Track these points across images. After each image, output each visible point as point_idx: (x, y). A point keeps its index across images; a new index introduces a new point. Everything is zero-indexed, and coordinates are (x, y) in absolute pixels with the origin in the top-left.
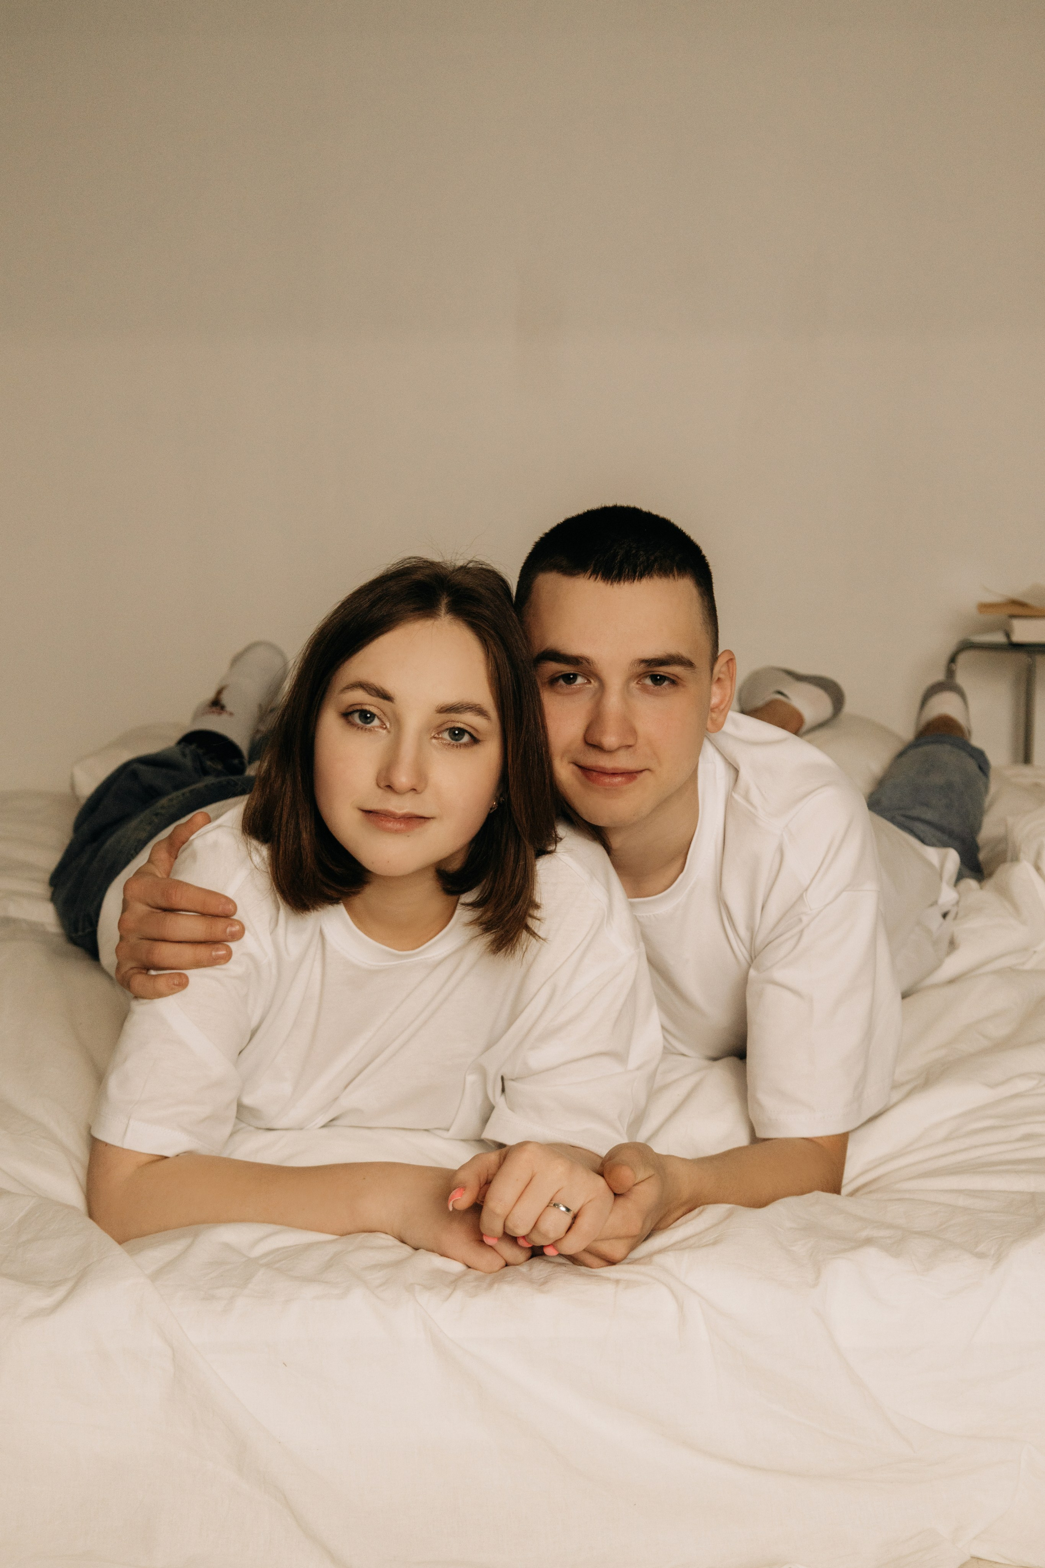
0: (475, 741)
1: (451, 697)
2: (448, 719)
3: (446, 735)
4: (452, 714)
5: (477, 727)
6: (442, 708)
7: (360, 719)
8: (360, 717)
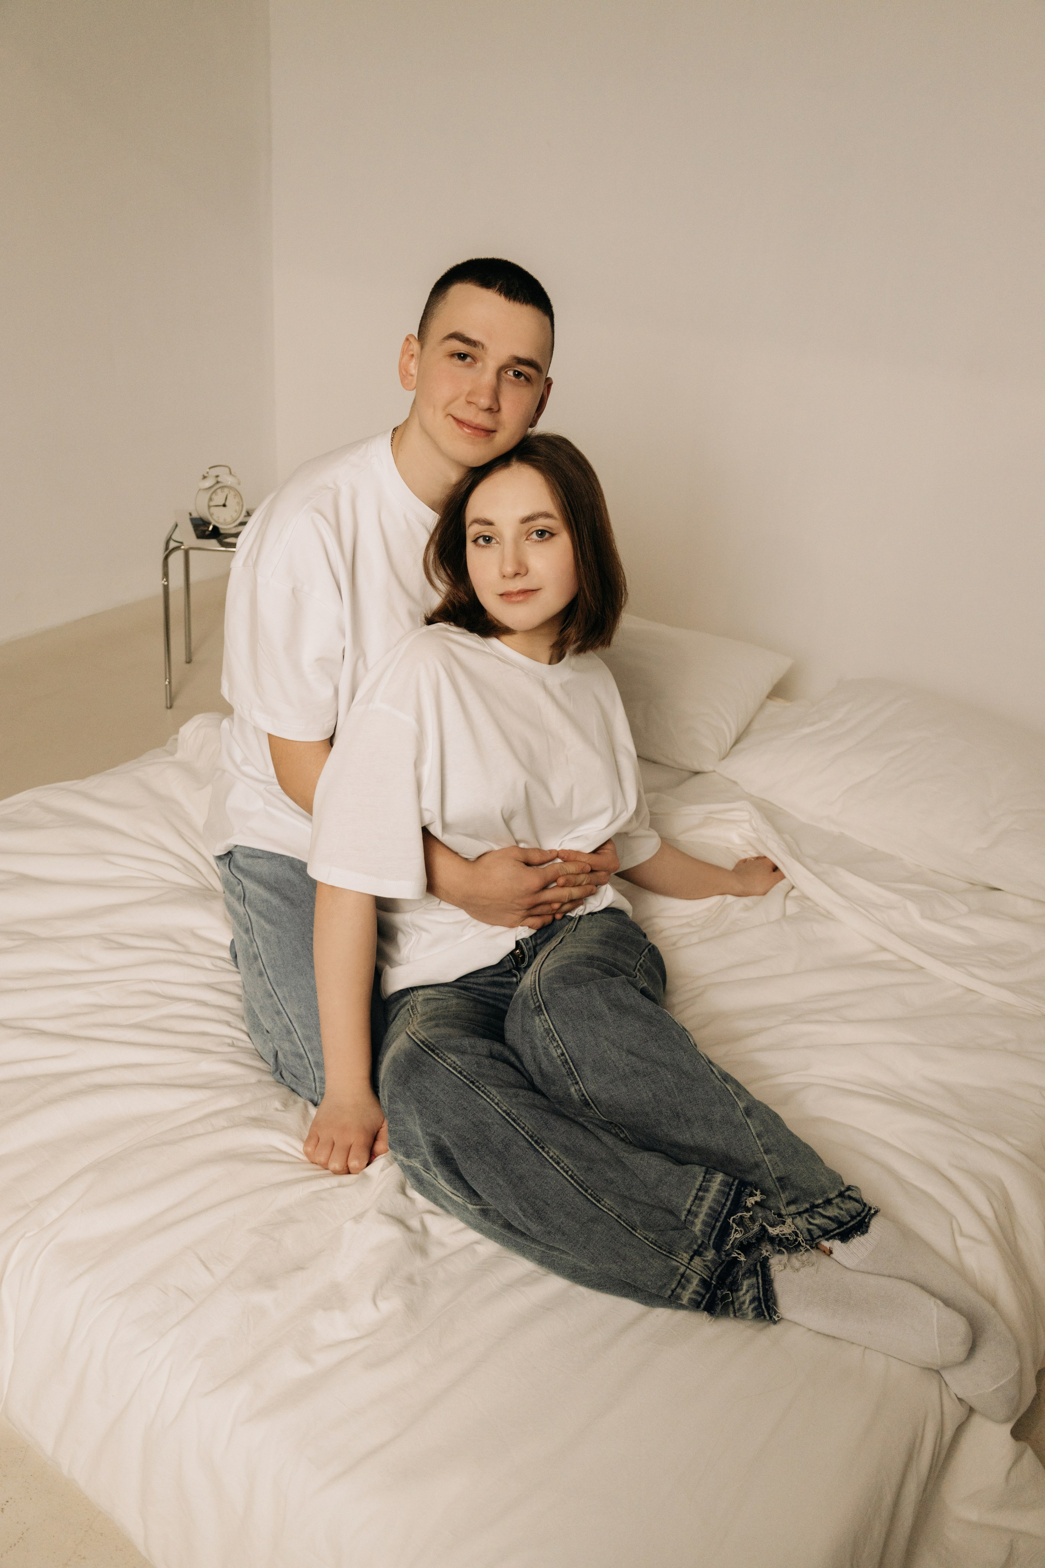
0: (552, 535)
1: (527, 513)
2: (530, 526)
3: (534, 536)
4: (531, 522)
5: (550, 526)
6: (523, 519)
7: (484, 542)
8: (483, 539)
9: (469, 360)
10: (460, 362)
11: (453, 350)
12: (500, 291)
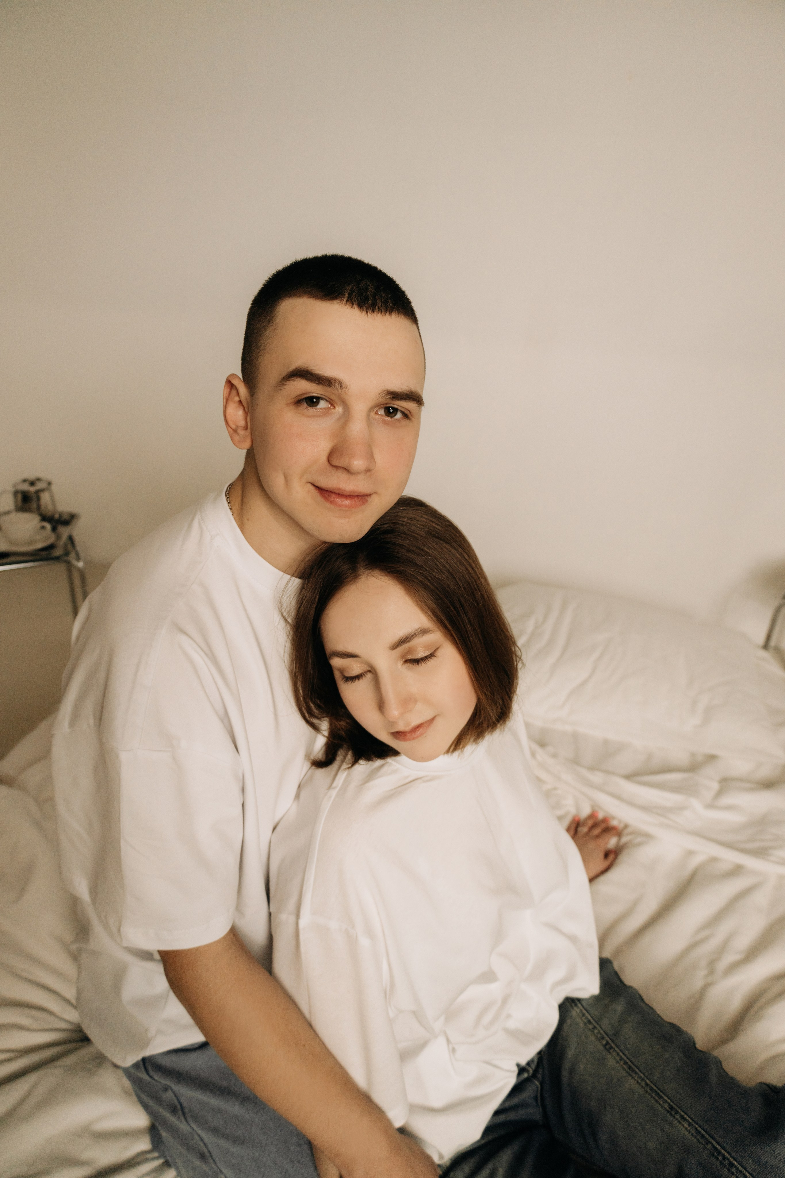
9: (323, 404)
10: (312, 411)
11: (299, 393)
12: (351, 301)
